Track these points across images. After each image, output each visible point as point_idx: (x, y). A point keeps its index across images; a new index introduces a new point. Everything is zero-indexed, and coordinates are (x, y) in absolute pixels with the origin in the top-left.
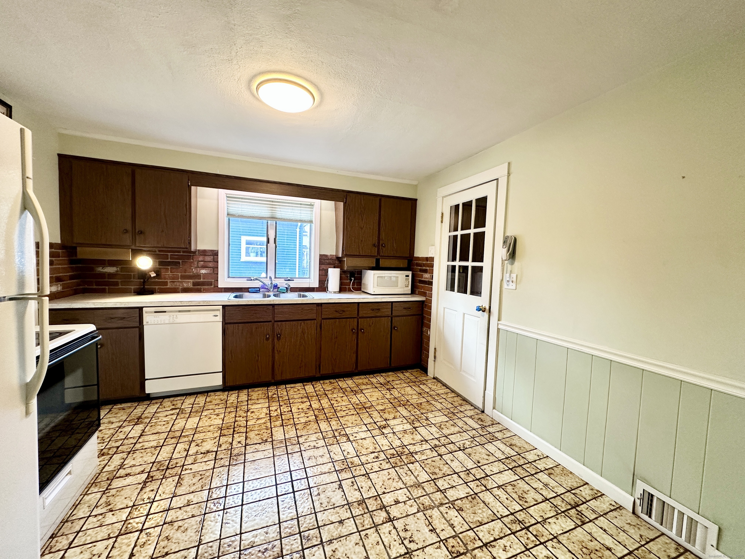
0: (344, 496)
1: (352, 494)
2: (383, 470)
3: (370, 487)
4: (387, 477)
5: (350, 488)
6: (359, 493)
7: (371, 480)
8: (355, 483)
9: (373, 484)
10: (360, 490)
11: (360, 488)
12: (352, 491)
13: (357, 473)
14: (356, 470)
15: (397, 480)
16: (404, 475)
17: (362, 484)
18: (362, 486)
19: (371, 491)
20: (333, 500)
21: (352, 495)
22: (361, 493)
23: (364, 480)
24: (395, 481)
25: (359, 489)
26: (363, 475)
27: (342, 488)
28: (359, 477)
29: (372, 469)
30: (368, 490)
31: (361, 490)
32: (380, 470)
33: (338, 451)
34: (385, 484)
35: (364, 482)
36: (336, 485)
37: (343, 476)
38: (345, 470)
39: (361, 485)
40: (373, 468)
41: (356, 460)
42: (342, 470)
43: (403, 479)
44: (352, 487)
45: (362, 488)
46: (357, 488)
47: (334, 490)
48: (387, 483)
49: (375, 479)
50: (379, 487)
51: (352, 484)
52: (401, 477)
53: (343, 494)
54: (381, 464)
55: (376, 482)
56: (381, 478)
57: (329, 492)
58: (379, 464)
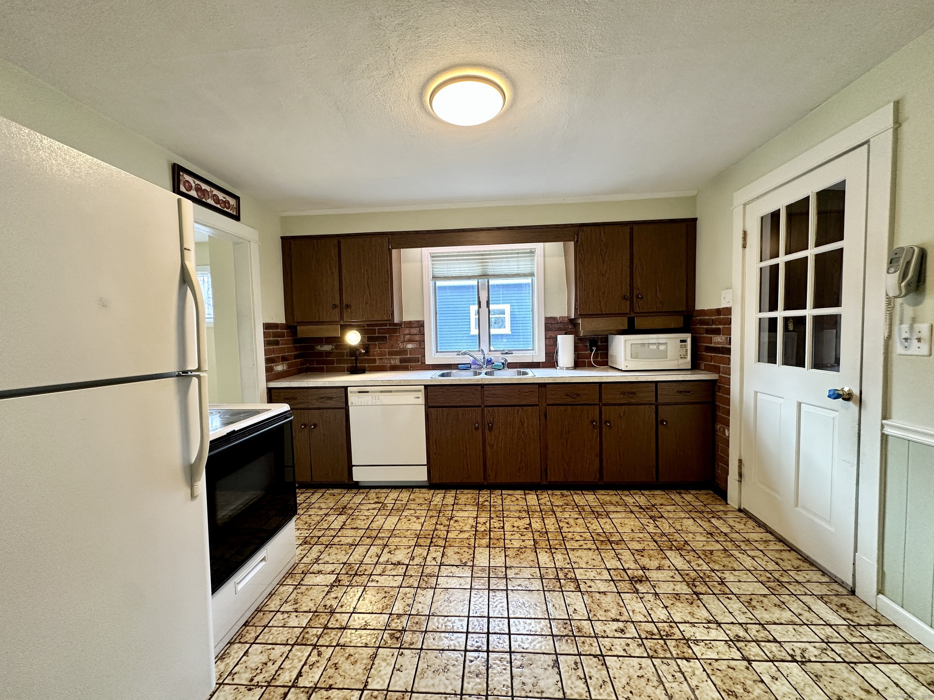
0: (560, 683)
1: (573, 683)
2: (631, 657)
3: (604, 682)
4: (636, 672)
5: (570, 671)
6: (584, 686)
7: (607, 668)
8: (579, 665)
9: (610, 677)
10: (586, 681)
11: (587, 677)
12: (574, 678)
13: (586, 648)
14: (583, 643)
15: (656, 684)
16: (670, 678)
17: (591, 670)
18: (591, 674)
19: (605, 689)
20: (542, 684)
21: (573, 686)
22: (587, 686)
23: (596, 665)
24: (650, 683)
25: (585, 678)
26: (595, 656)
27: (559, 668)
28: (588, 657)
29: (611, 650)
30: (601, 687)
31: (589, 681)
32: (625, 655)
33: (560, 603)
34: (631, 683)
35: (595, 669)
36: (549, 660)
37: (563, 647)
38: (566, 638)
39: (590, 672)
40: (612, 648)
41: (586, 625)
42: (562, 636)
43: (667, 685)
44: (573, 671)
45: (590, 678)
46: (582, 676)
47: (546, 666)
48: (637, 683)
49: (615, 670)
50: (620, 685)
51: (574, 666)
52: (664, 679)
53: (559, 679)
54: (628, 645)
55: (616, 676)
56: (626, 671)
57: (537, 667)
58: (624, 644)
